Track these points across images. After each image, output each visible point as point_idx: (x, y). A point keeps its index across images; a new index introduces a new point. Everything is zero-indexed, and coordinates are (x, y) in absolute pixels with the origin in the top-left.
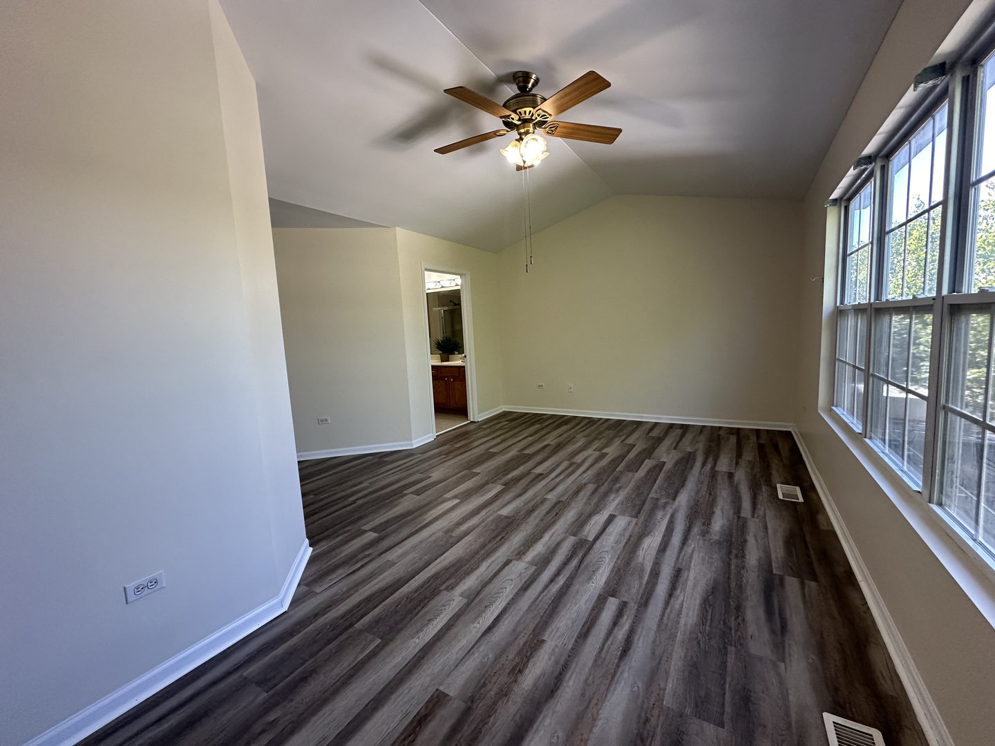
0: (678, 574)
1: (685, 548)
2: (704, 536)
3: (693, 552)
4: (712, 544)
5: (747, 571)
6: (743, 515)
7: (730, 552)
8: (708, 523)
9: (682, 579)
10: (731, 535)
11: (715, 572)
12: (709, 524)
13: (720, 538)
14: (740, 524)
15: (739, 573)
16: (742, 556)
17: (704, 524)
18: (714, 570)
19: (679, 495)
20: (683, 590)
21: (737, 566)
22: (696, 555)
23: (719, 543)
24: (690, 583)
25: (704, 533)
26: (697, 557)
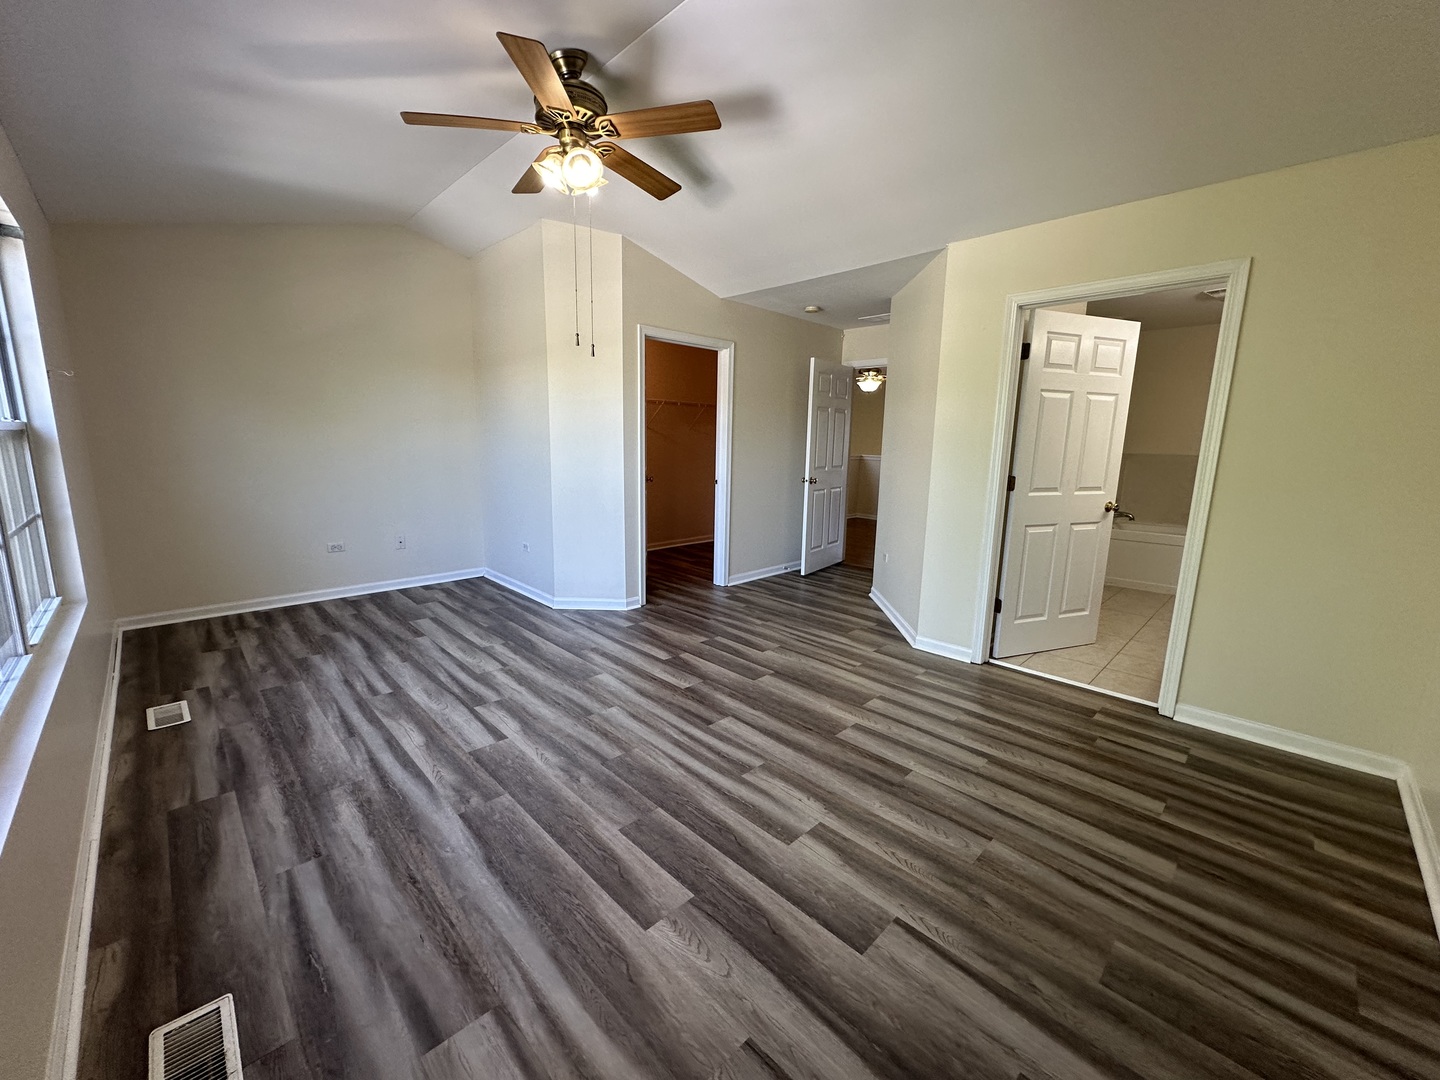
0: (351, 731)
1: (366, 757)
2: (354, 784)
3: (353, 759)
4: (335, 780)
5: (272, 775)
6: (312, 865)
7: (304, 783)
8: (365, 806)
9: (342, 730)
10: (315, 809)
11: (311, 753)
12: (361, 806)
13: (330, 796)
14: (309, 842)
15: (281, 768)
16: (286, 789)
17: (369, 801)
18: (313, 755)
19: (467, 833)
20: (334, 726)
21: (287, 773)
22: (347, 758)
23: (327, 787)
24: (332, 733)
25: (356, 789)
26: (343, 755)
